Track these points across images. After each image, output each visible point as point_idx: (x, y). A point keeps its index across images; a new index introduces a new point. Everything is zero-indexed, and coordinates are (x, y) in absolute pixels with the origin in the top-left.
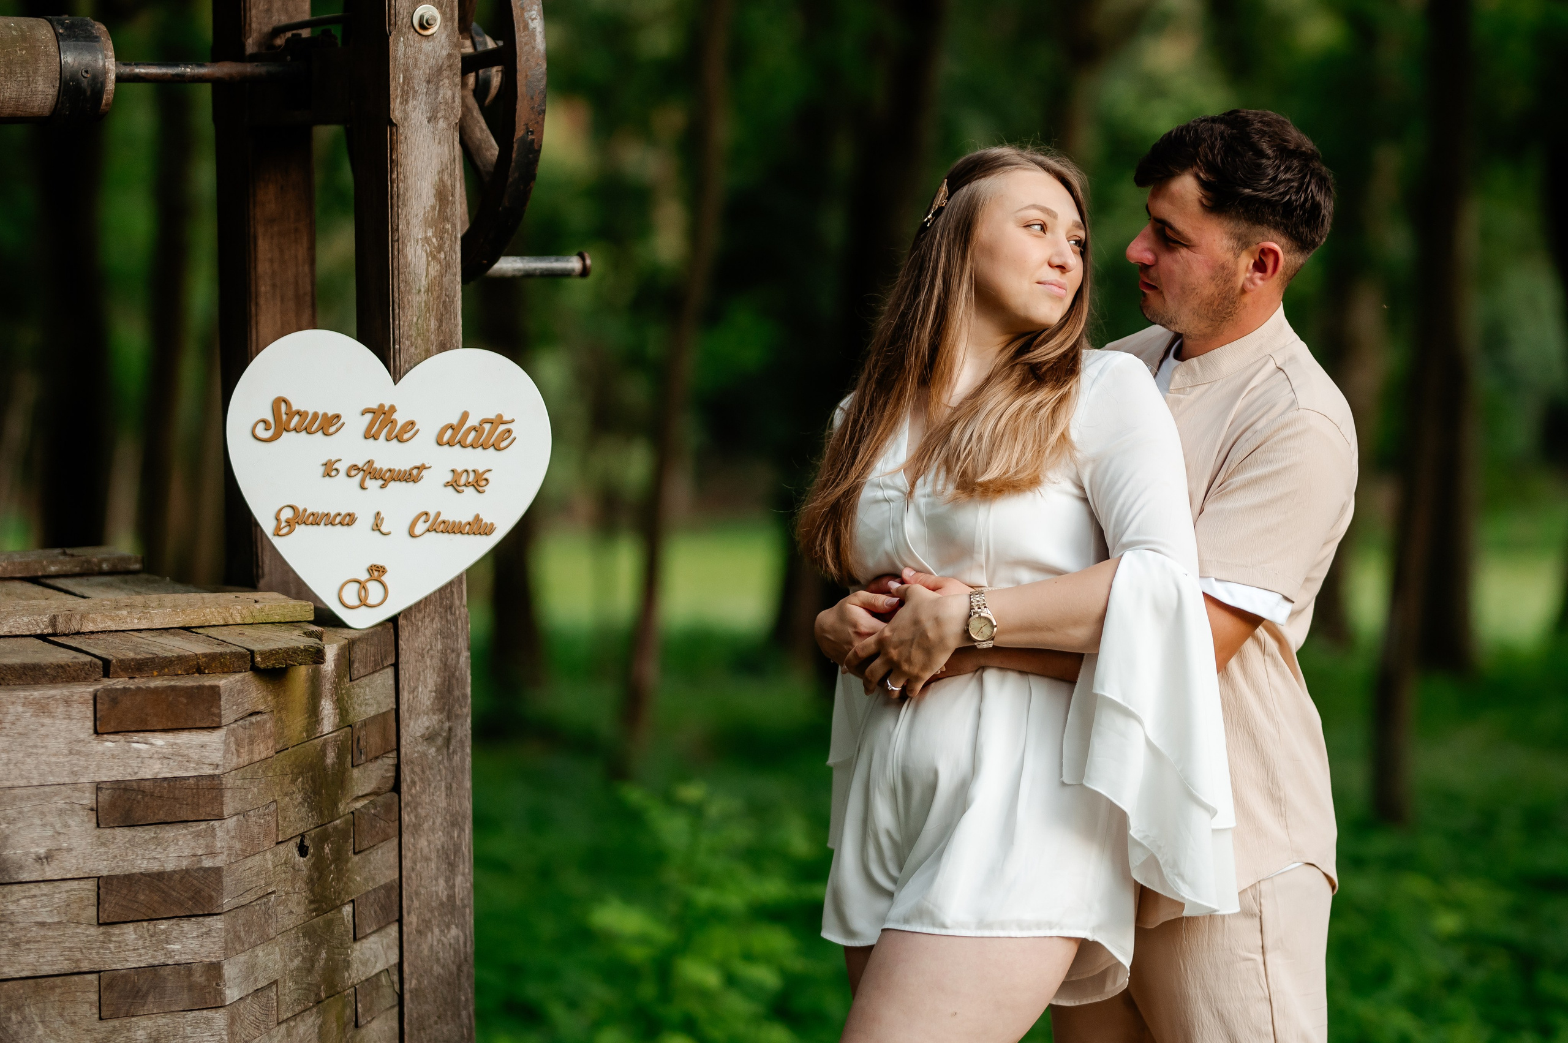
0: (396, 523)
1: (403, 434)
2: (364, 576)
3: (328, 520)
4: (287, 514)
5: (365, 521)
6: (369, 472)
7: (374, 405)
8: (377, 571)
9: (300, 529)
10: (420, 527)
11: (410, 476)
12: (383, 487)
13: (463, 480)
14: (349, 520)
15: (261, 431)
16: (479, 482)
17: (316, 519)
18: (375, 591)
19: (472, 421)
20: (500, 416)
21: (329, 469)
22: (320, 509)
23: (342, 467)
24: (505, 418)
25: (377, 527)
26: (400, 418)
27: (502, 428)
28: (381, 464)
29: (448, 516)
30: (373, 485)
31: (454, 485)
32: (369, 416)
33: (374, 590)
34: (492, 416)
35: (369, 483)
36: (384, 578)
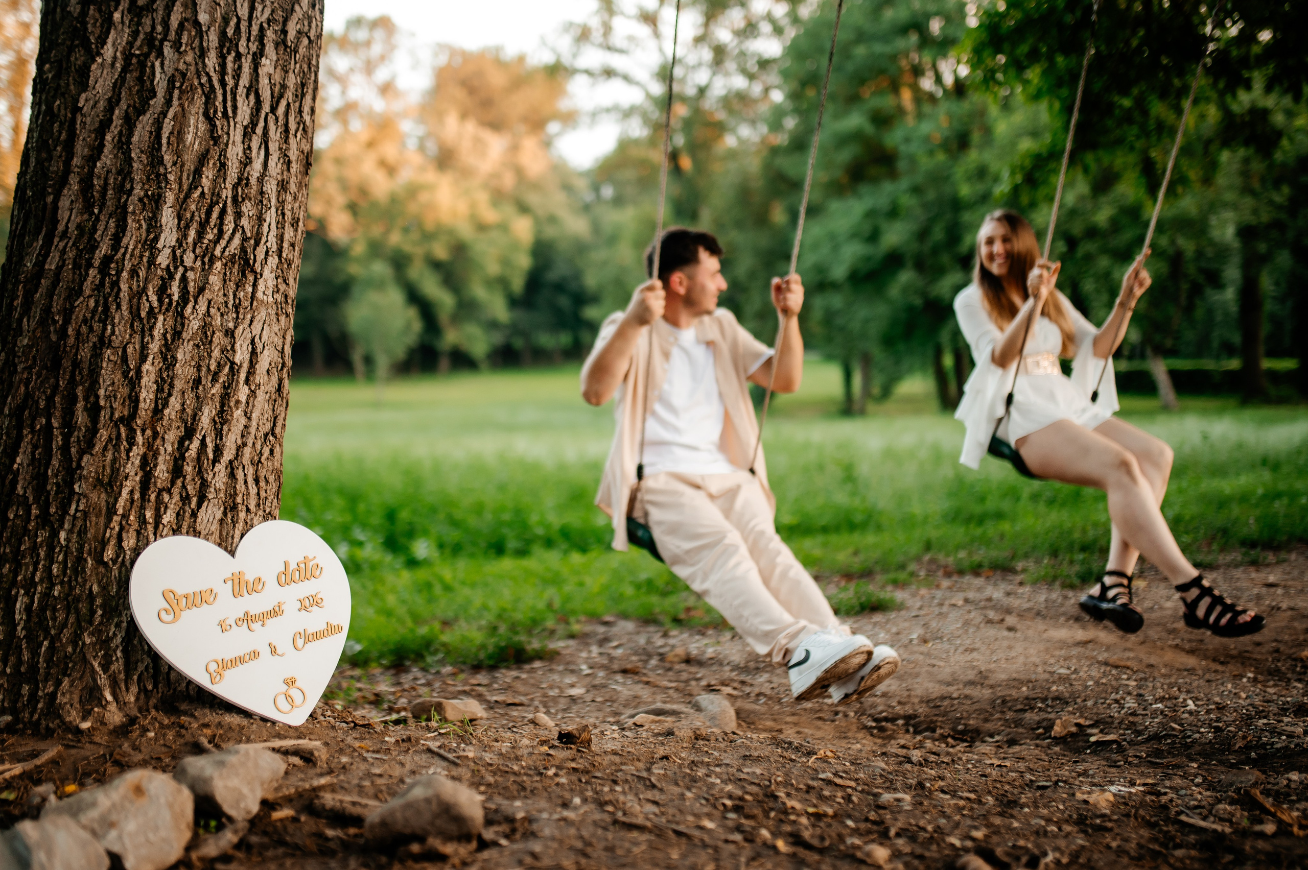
0: (284, 645)
1: (255, 586)
2: (284, 689)
3: (241, 660)
4: (212, 667)
5: (265, 651)
6: (248, 619)
8: (290, 682)
9: (228, 674)
10: (300, 642)
11: (275, 612)
12: (263, 625)
13: (307, 604)
14: (255, 655)
15: (164, 618)
16: (317, 602)
17: (233, 663)
18: (296, 696)
19: (293, 566)
20: (306, 558)
21: (223, 627)
22: (232, 656)
23: (231, 622)
24: (310, 558)
25: (273, 651)
26: (249, 578)
28: (254, 612)
29: (311, 629)
30: (256, 626)
31: (304, 608)
32: (229, 584)
33: (294, 693)
34: (301, 558)
35: (253, 626)
36: (297, 684)
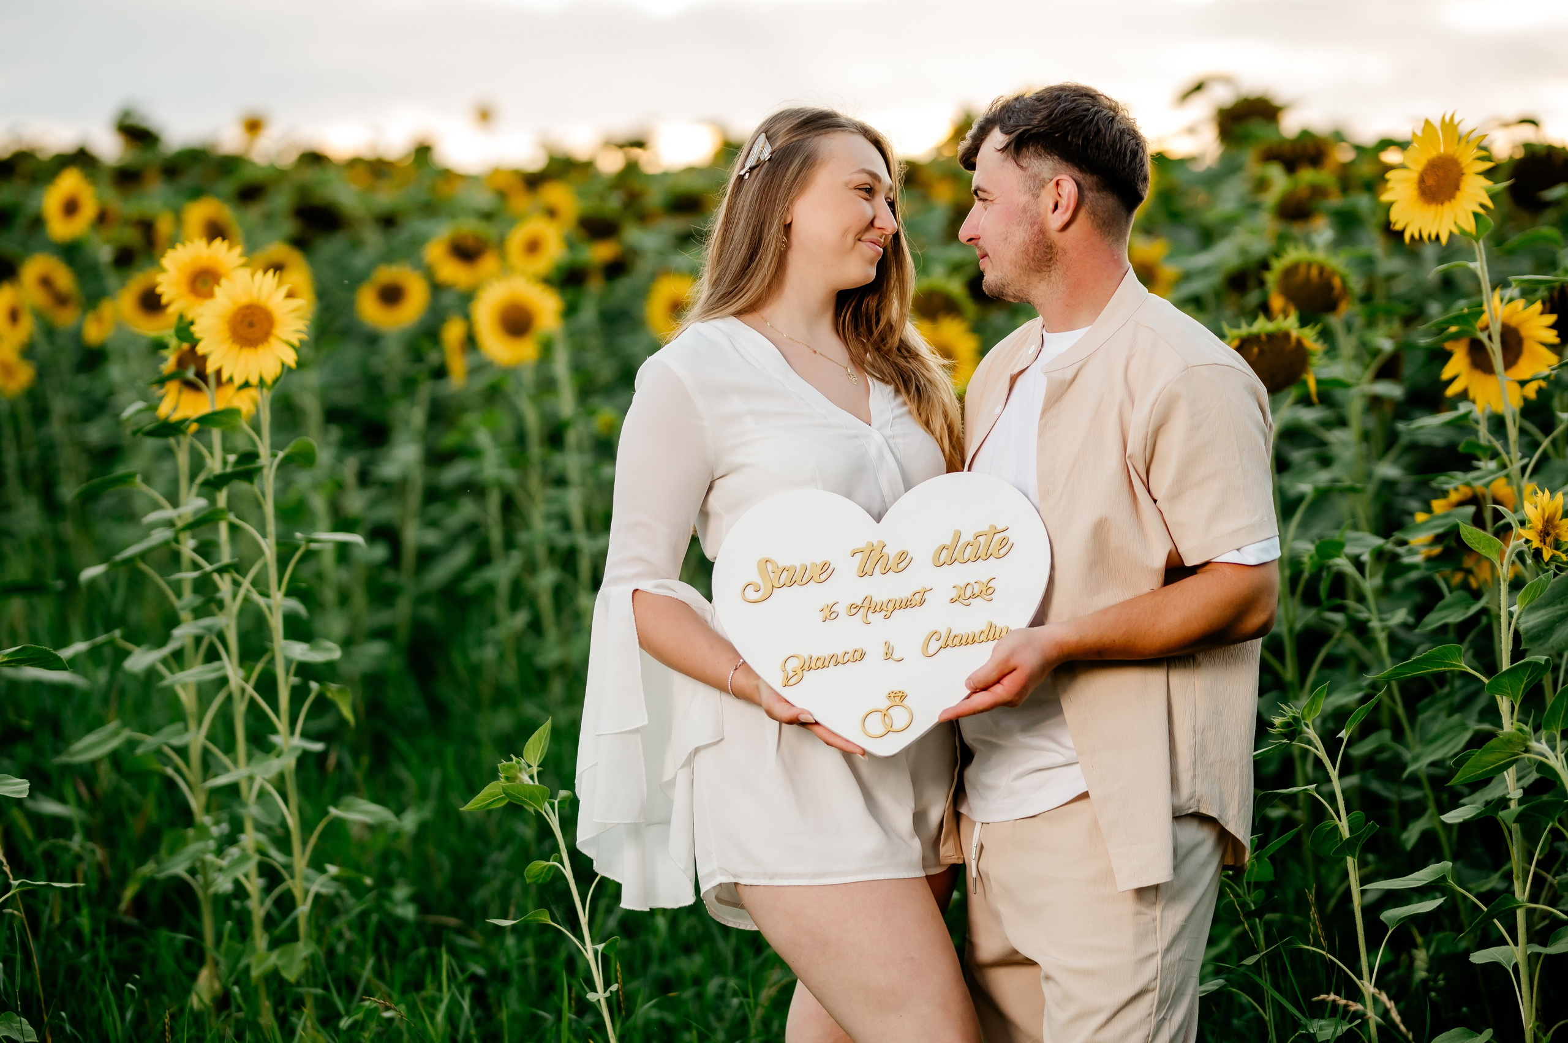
0: (908, 648)
1: (897, 564)
2: (884, 704)
3: (835, 660)
4: (793, 664)
5: (875, 653)
6: (867, 607)
7: (861, 544)
8: (897, 697)
9: (809, 676)
10: (934, 646)
11: (913, 602)
12: (887, 618)
13: (968, 593)
14: (860, 656)
15: (751, 594)
16: (987, 591)
17: (823, 663)
18: (899, 717)
19: (966, 538)
20: (993, 527)
21: (830, 613)
22: (826, 653)
23: (841, 609)
24: (1000, 527)
25: (888, 656)
26: (892, 551)
27: (997, 536)
28: (879, 597)
29: (960, 629)
30: (876, 618)
31: (960, 599)
32: (859, 556)
33: (898, 715)
34: (985, 528)
35: (871, 617)
36: (907, 702)
